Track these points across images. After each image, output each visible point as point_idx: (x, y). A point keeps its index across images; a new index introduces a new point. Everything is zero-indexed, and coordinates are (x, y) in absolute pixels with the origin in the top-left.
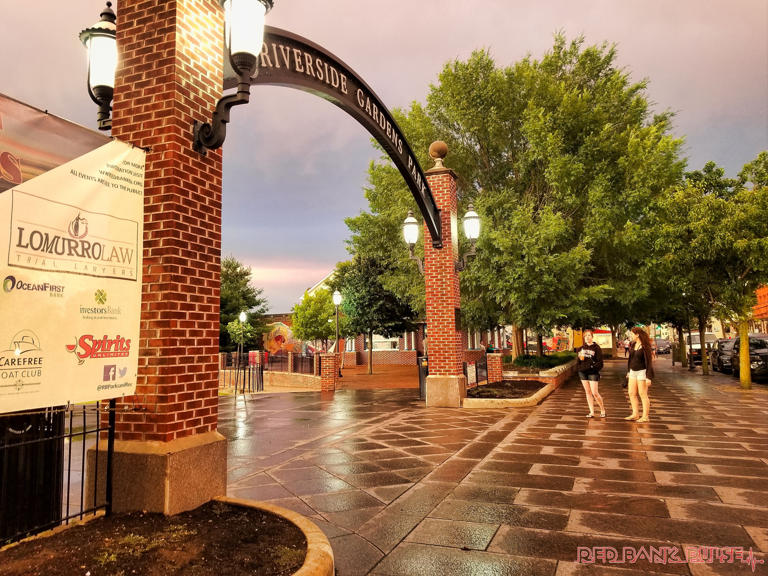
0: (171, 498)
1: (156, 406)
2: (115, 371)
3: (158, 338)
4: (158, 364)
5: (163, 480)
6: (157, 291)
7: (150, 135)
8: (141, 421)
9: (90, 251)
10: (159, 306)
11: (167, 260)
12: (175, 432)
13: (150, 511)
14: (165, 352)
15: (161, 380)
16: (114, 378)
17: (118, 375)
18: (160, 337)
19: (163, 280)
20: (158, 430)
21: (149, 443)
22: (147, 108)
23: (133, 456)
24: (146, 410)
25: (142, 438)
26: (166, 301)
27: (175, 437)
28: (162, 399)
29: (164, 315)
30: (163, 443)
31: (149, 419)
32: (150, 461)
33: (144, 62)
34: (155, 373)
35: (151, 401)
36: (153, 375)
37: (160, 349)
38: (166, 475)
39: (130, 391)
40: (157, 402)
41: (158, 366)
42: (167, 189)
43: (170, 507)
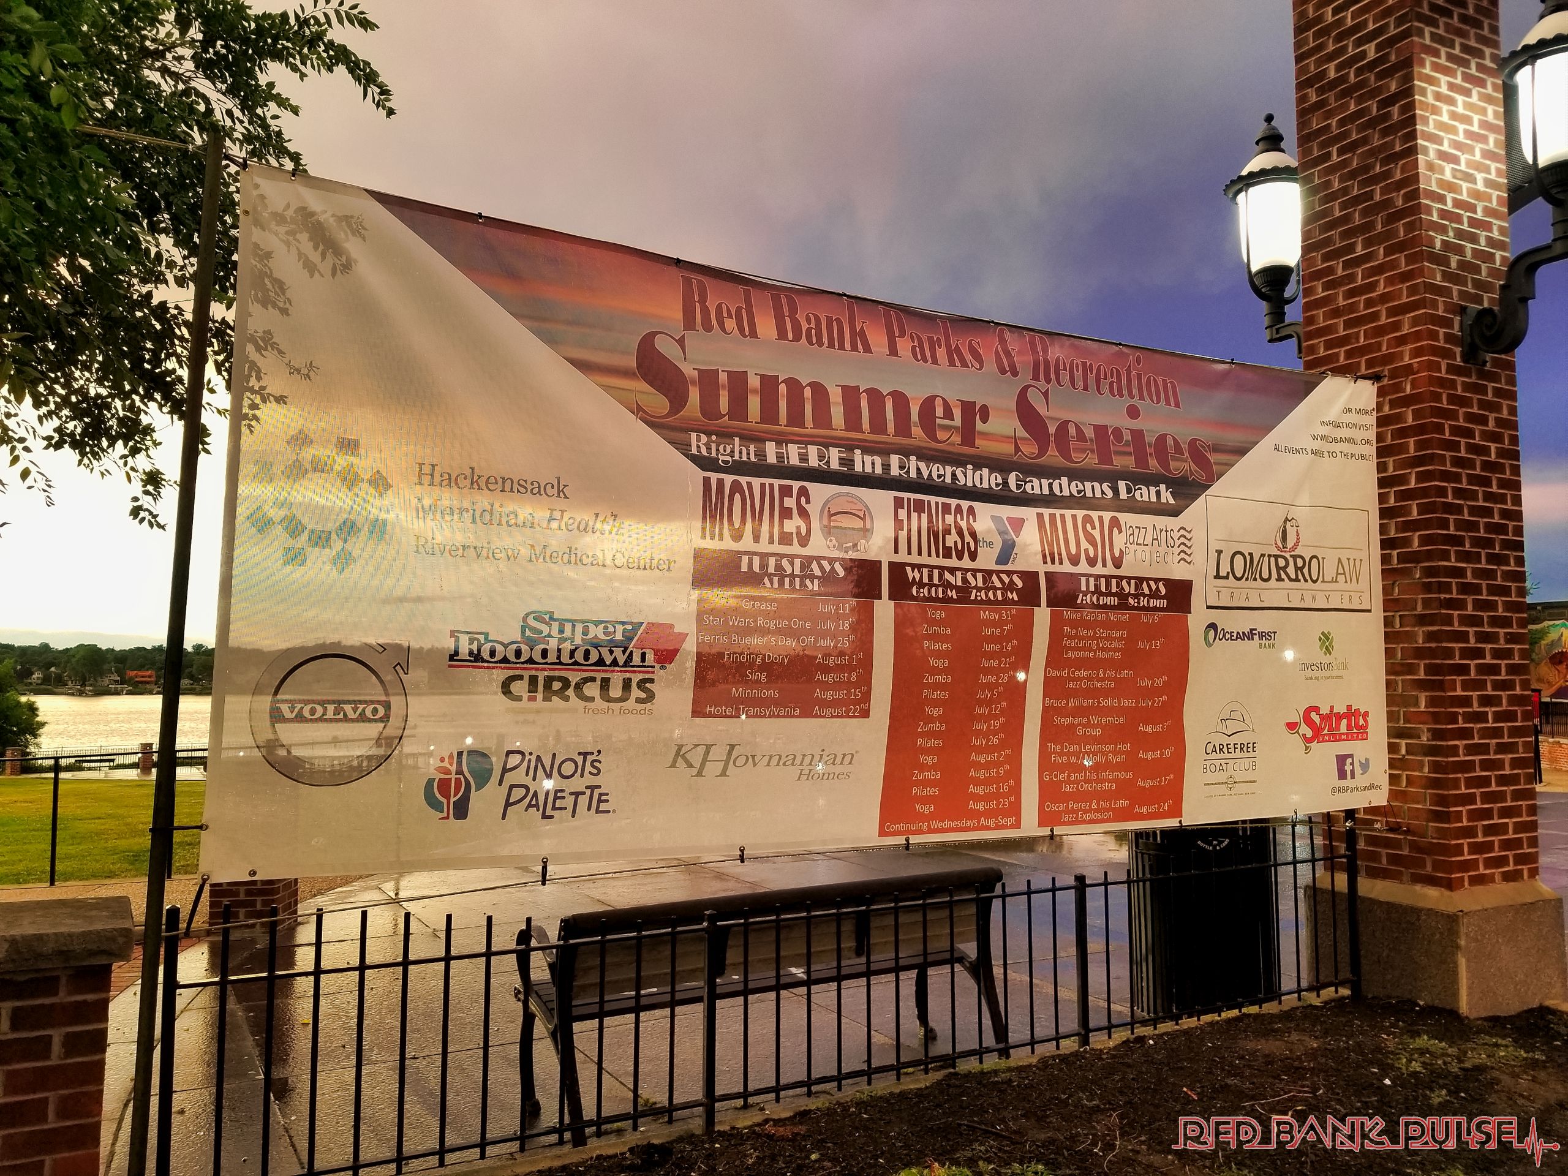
0: (1470, 988)
1: (1427, 826)
2: (1352, 764)
3: (1422, 708)
4: (1425, 755)
5: (1454, 954)
6: (1414, 626)
7: (1380, 350)
8: (1401, 850)
9: (1306, 570)
10: (1419, 653)
11: (1429, 572)
12: (1466, 875)
13: (1431, 1004)
14: (1437, 734)
15: (1435, 783)
16: (1353, 777)
17: (1358, 770)
18: (1426, 707)
19: (1424, 608)
20: (1434, 869)
21: (1418, 887)
22: (1369, 303)
23: (1391, 907)
24: (1408, 832)
25: (1405, 878)
26: (1433, 645)
27: (1466, 884)
28: (1439, 816)
29: (1431, 669)
30: (1447, 893)
31: (1414, 846)
32: (1425, 921)
33: (1357, 220)
34: (1421, 769)
35: (1417, 818)
36: (1417, 774)
37: (1429, 730)
38: (1458, 947)
39: (1380, 798)
40: (1428, 821)
41: (1427, 759)
42: (1420, 446)
43: (1468, 1003)
